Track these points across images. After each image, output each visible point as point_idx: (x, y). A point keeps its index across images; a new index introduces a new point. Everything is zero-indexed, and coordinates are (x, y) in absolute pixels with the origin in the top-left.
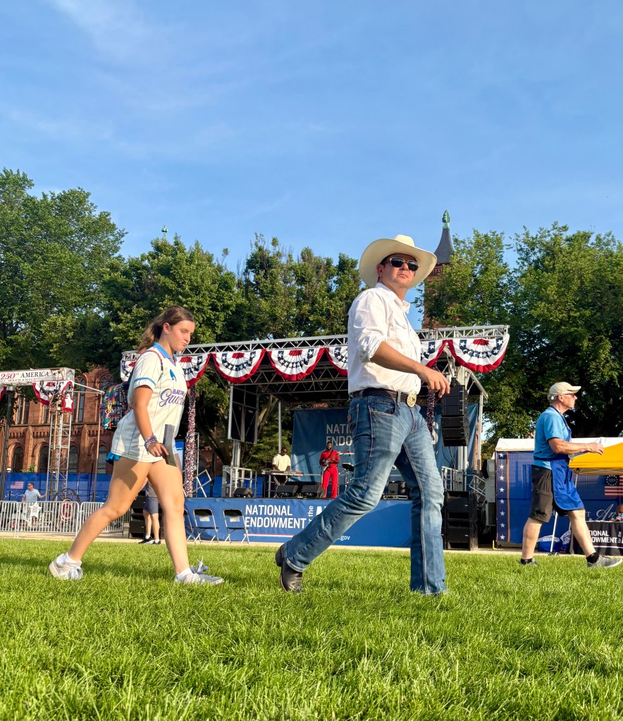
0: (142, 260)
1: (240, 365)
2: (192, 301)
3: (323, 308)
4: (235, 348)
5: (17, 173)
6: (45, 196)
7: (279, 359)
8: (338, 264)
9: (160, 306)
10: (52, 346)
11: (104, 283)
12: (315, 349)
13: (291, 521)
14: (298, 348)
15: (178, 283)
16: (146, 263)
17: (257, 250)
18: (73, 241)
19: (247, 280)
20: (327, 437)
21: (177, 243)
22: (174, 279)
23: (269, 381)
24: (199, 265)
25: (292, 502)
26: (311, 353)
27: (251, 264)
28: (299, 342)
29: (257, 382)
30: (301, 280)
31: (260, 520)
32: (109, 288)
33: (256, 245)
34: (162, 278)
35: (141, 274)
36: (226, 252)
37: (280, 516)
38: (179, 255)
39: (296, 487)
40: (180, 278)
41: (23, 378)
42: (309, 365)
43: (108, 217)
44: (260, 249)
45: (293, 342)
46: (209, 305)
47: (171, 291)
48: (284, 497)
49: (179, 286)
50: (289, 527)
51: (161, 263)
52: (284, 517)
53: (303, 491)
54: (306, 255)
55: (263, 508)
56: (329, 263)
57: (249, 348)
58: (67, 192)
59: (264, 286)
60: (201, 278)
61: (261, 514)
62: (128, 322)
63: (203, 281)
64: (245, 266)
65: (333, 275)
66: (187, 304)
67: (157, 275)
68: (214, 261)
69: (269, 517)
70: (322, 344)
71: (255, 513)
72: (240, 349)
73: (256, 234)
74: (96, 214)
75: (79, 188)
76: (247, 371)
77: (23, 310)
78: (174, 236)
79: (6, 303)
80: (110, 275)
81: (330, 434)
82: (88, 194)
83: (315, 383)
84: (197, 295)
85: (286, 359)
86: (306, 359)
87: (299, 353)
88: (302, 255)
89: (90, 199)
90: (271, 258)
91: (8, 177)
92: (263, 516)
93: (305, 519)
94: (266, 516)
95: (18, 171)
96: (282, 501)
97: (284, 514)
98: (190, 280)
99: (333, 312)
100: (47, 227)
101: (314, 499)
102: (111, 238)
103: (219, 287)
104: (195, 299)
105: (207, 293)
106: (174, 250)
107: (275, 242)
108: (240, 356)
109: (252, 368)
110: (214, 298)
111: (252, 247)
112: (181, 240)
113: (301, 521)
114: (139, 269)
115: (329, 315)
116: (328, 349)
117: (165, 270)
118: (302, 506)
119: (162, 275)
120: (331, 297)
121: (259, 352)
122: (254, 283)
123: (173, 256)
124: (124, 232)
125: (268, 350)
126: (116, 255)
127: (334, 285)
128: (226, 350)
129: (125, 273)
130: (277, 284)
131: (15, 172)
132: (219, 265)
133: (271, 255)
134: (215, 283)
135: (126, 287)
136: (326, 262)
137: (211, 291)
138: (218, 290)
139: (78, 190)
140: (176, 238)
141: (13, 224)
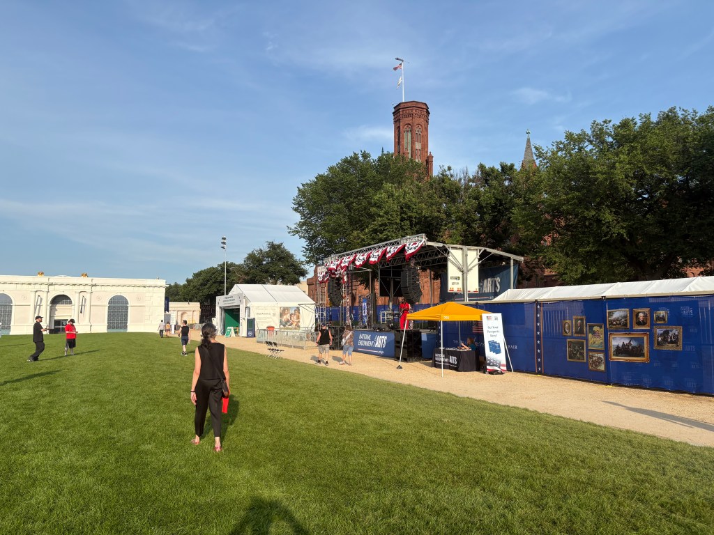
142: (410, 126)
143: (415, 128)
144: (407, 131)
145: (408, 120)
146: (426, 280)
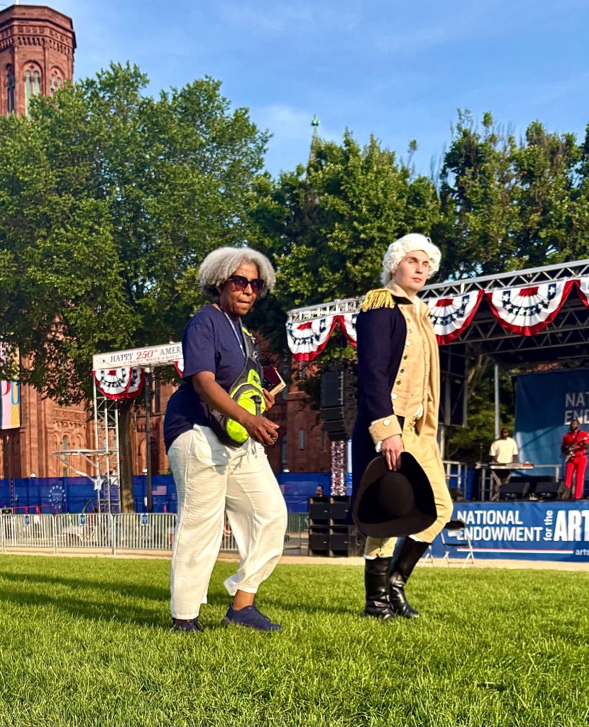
0: (299, 174)
1: (447, 317)
2: (372, 229)
3: (561, 216)
4: (439, 292)
5: (127, 67)
6: (164, 96)
7: (505, 303)
8: (584, 142)
9: (328, 240)
10: (192, 309)
11: (251, 214)
12: (558, 284)
13: (521, 531)
14: (532, 284)
15: (351, 203)
16: (303, 177)
17: (460, 136)
18: (204, 157)
19: (445, 186)
20: (567, 412)
21: (347, 143)
22: (346, 198)
23: (485, 336)
24: (378, 172)
25: (522, 506)
26: (552, 290)
27: (452, 160)
28: (534, 274)
29: (468, 339)
30: (528, 176)
31: (478, 531)
32: (256, 222)
33: (459, 129)
34: (330, 198)
35: (297, 195)
36: (413, 145)
37: (506, 525)
38: (352, 160)
39: (528, 484)
40: (355, 196)
41: (162, 356)
42: (551, 310)
43: (246, 116)
44: (465, 134)
45: (525, 276)
46: (395, 231)
47: (342, 216)
48: (511, 499)
49: (353, 207)
50: (519, 539)
51: (327, 176)
52: (510, 525)
53: (538, 490)
54: (535, 134)
55: (482, 515)
56: (570, 141)
57: (459, 290)
58: (191, 85)
59: (473, 192)
60: (383, 192)
61: (479, 522)
62: (287, 268)
63: (386, 196)
64: (443, 164)
65: (575, 161)
66: (365, 233)
67: (323, 195)
68: (396, 163)
69: (490, 526)
70: (569, 275)
71: (470, 522)
72: (448, 293)
73: (459, 110)
74: (230, 113)
75: (207, 77)
76: (458, 325)
77: (151, 263)
78: (344, 131)
79: (130, 256)
80: (257, 201)
81: (570, 407)
82: (217, 85)
83: (551, 334)
84: (378, 218)
85: (514, 304)
86: (546, 301)
87: (533, 292)
88: (527, 134)
89: (221, 92)
90: (481, 145)
91: (116, 74)
92: (482, 525)
93: (541, 528)
94: (485, 526)
95: (128, 64)
96: (508, 504)
97: (510, 522)
98: (367, 197)
99: (577, 220)
100: (172, 141)
101: (555, 500)
102: (251, 146)
103: (408, 203)
104: (376, 224)
105: (391, 213)
106: (344, 153)
107: (487, 121)
108: (447, 303)
109: (463, 319)
110: (401, 220)
111: (452, 133)
112: (353, 138)
113: (535, 531)
114: (294, 188)
115: (571, 225)
116: (579, 281)
117: (334, 187)
118: (536, 510)
119: (330, 194)
120: (574, 196)
121: (474, 295)
122: (456, 189)
123: (342, 163)
124: (268, 135)
125: (487, 291)
126: (261, 172)
127: (576, 175)
128: (427, 296)
129: (278, 197)
130: (492, 186)
131: (124, 67)
132: (403, 168)
133: (481, 141)
134: (403, 197)
135: (279, 218)
136: (564, 141)
137: (398, 209)
138: (406, 208)
139: (205, 80)
140: (346, 135)
141: (128, 143)
142: (37, 68)
143: (49, 74)
144: (31, 80)
145: (34, 52)
146: (78, 430)
